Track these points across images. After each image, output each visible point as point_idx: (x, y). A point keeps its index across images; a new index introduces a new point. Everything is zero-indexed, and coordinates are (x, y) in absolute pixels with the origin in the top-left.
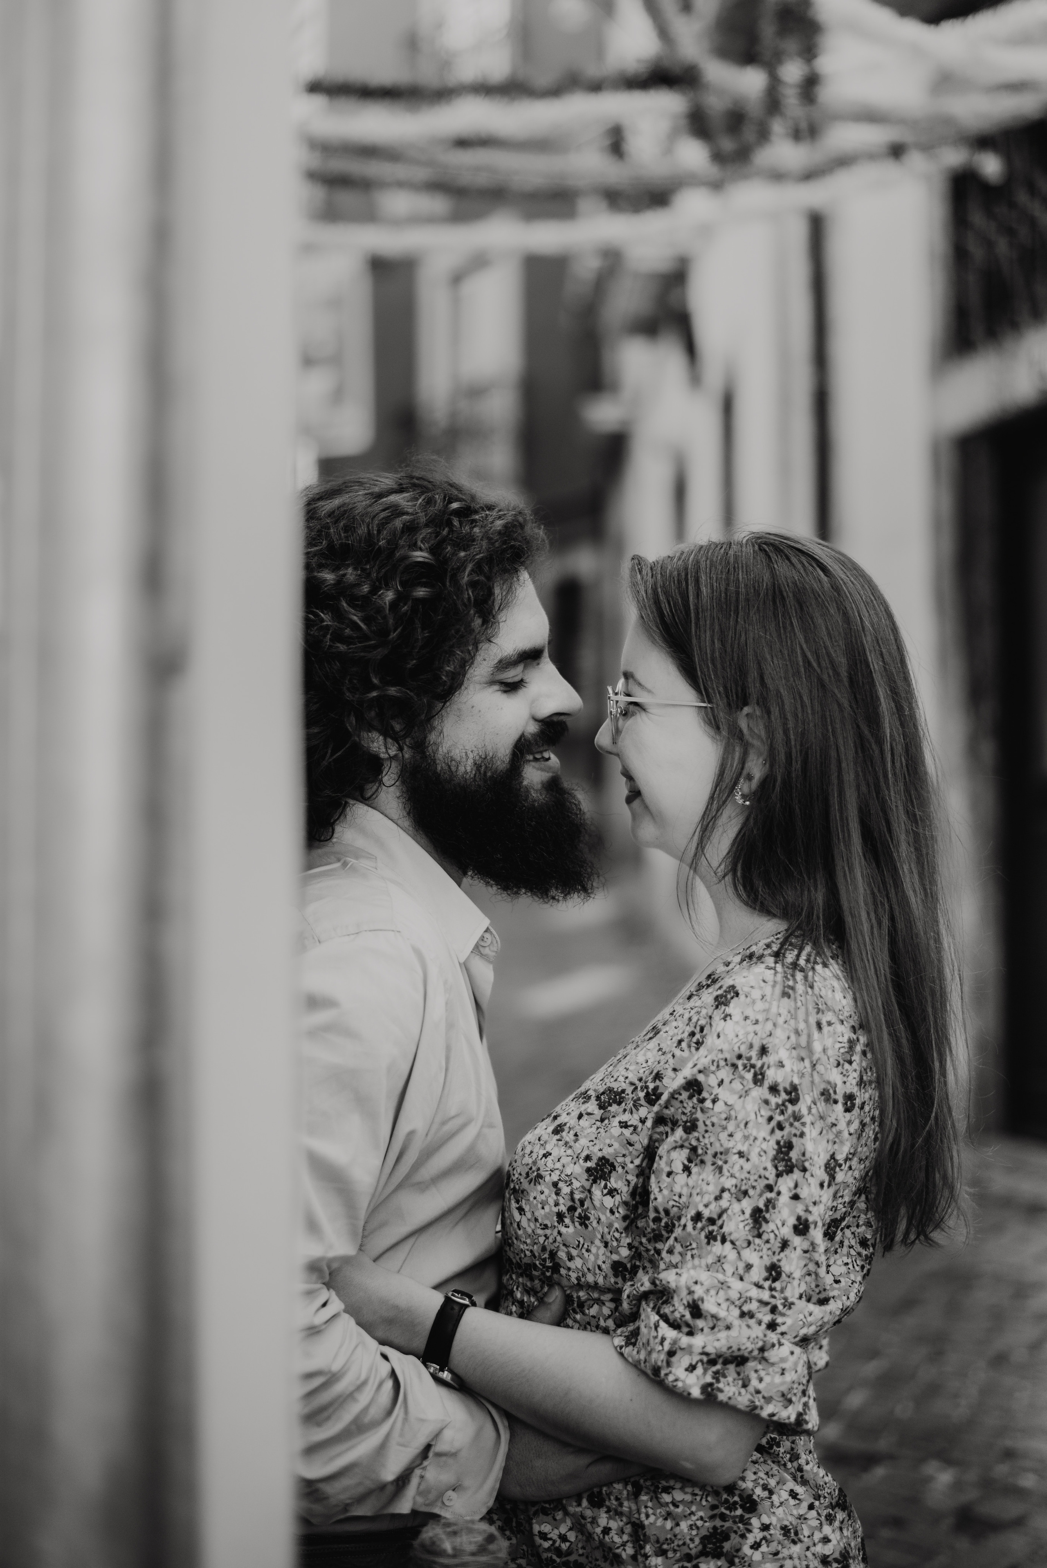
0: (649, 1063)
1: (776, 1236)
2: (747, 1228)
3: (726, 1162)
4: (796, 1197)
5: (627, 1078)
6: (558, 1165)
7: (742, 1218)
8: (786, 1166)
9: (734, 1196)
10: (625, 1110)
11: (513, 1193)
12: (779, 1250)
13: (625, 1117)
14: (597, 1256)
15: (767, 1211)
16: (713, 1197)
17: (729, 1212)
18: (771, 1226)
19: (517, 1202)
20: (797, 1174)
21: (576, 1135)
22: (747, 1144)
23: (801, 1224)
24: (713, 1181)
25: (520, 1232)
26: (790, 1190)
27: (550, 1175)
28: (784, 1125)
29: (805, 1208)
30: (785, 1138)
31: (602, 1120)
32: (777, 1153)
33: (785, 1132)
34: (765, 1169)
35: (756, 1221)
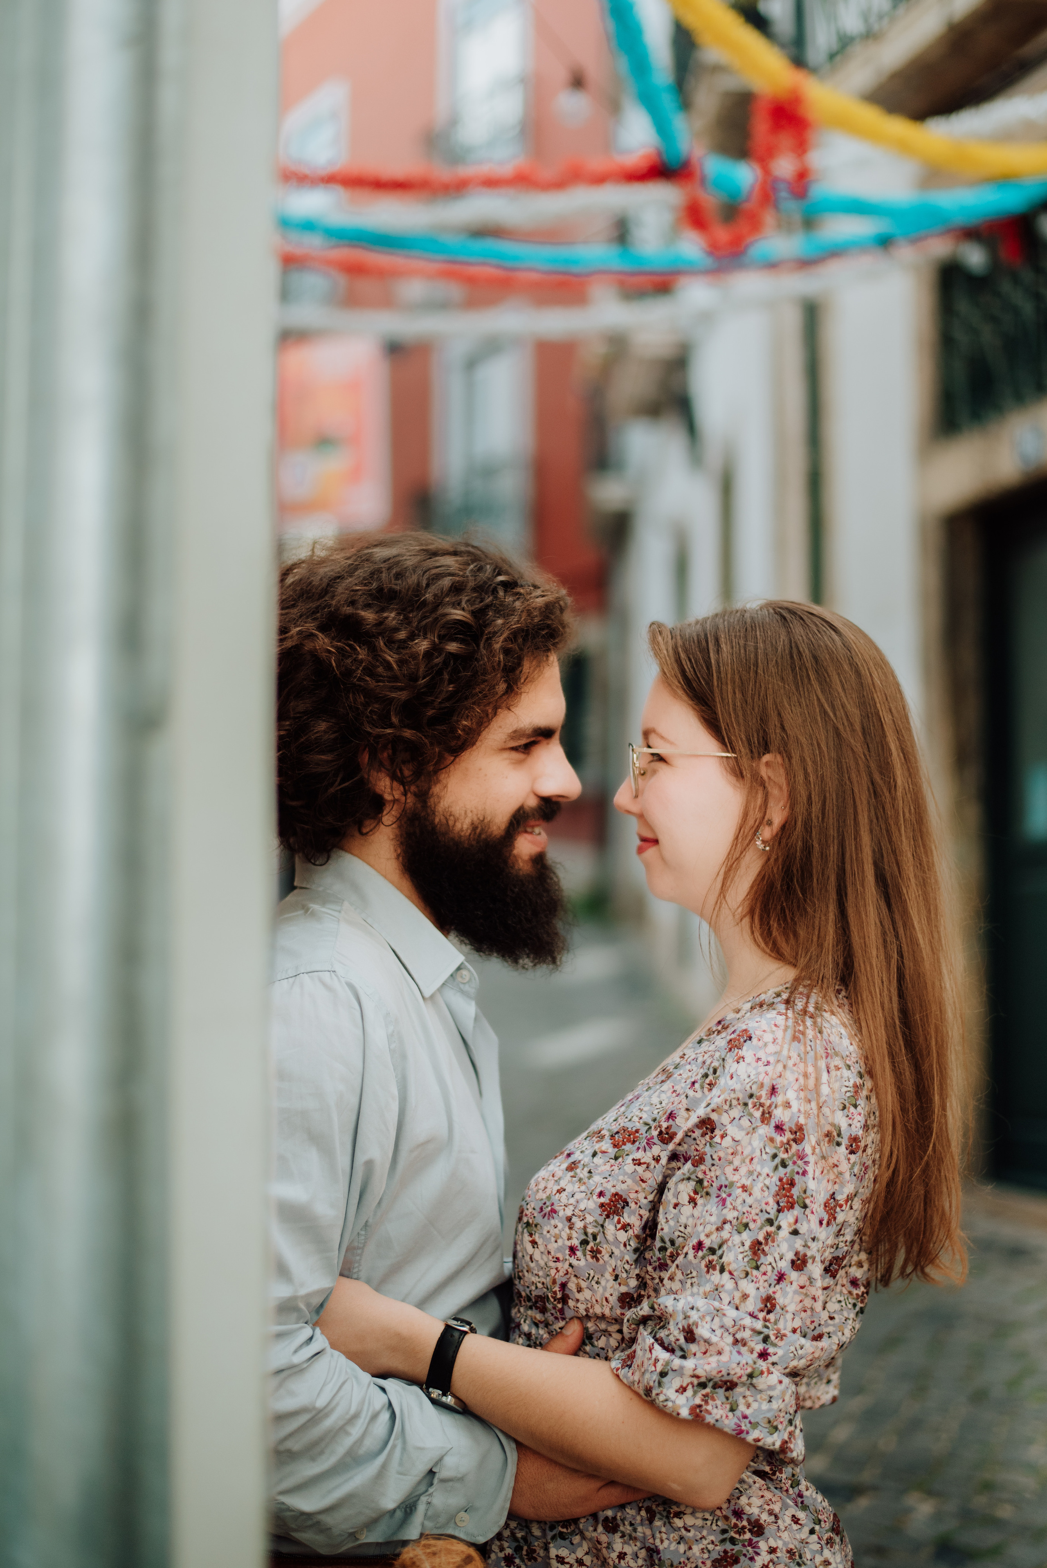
0: (664, 1104)
1: (773, 1268)
2: (746, 1259)
3: (729, 1195)
4: (795, 1232)
5: (641, 1118)
6: (572, 1201)
7: (742, 1250)
8: (788, 1202)
9: (735, 1228)
10: (638, 1148)
11: (526, 1227)
12: (776, 1282)
13: (639, 1155)
14: (605, 1289)
15: (767, 1244)
16: (714, 1227)
17: (730, 1243)
18: (770, 1259)
19: (531, 1235)
20: (797, 1211)
21: (590, 1172)
22: (750, 1179)
23: (799, 1259)
24: (716, 1212)
25: (532, 1265)
26: (790, 1225)
27: (564, 1210)
28: (787, 1163)
29: (803, 1244)
30: (787, 1175)
31: (616, 1158)
32: (779, 1190)
33: (789, 1169)
34: (767, 1204)
35: (755, 1253)
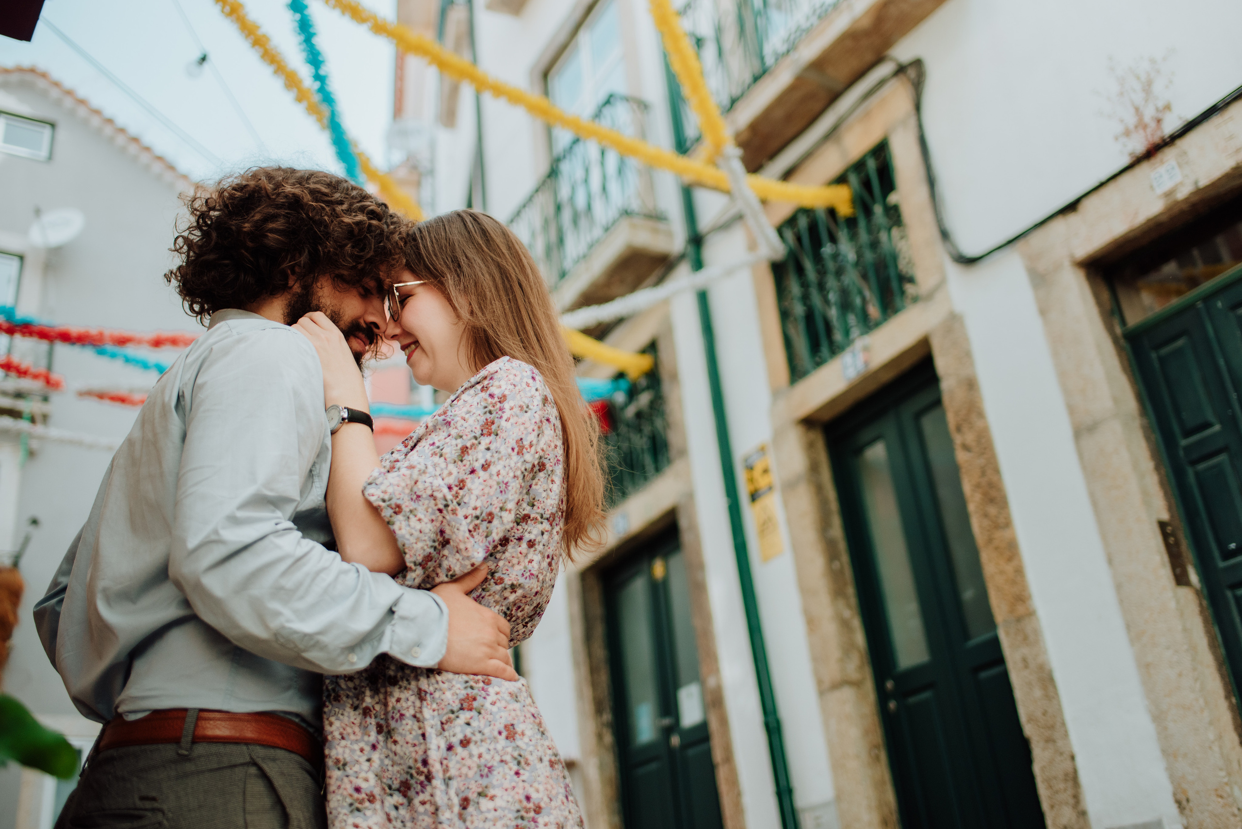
1: (470, 464)
2: (457, 454)
3: (454, 419)
4: (488, 449)
7: (455, 448)
12: (469, 473)
17: (449, 444)
18: (470, 458)
20: (492, 437)
22: (468, 415)
23: (486, 464)
24: (446, 430)
26: (486, 444)
28: (492, 412)
29: (491, 455)
30: (491, 418)
32: (485, 424)
33: (492, 416)
34: (476, 428)
35: (463, 452)
